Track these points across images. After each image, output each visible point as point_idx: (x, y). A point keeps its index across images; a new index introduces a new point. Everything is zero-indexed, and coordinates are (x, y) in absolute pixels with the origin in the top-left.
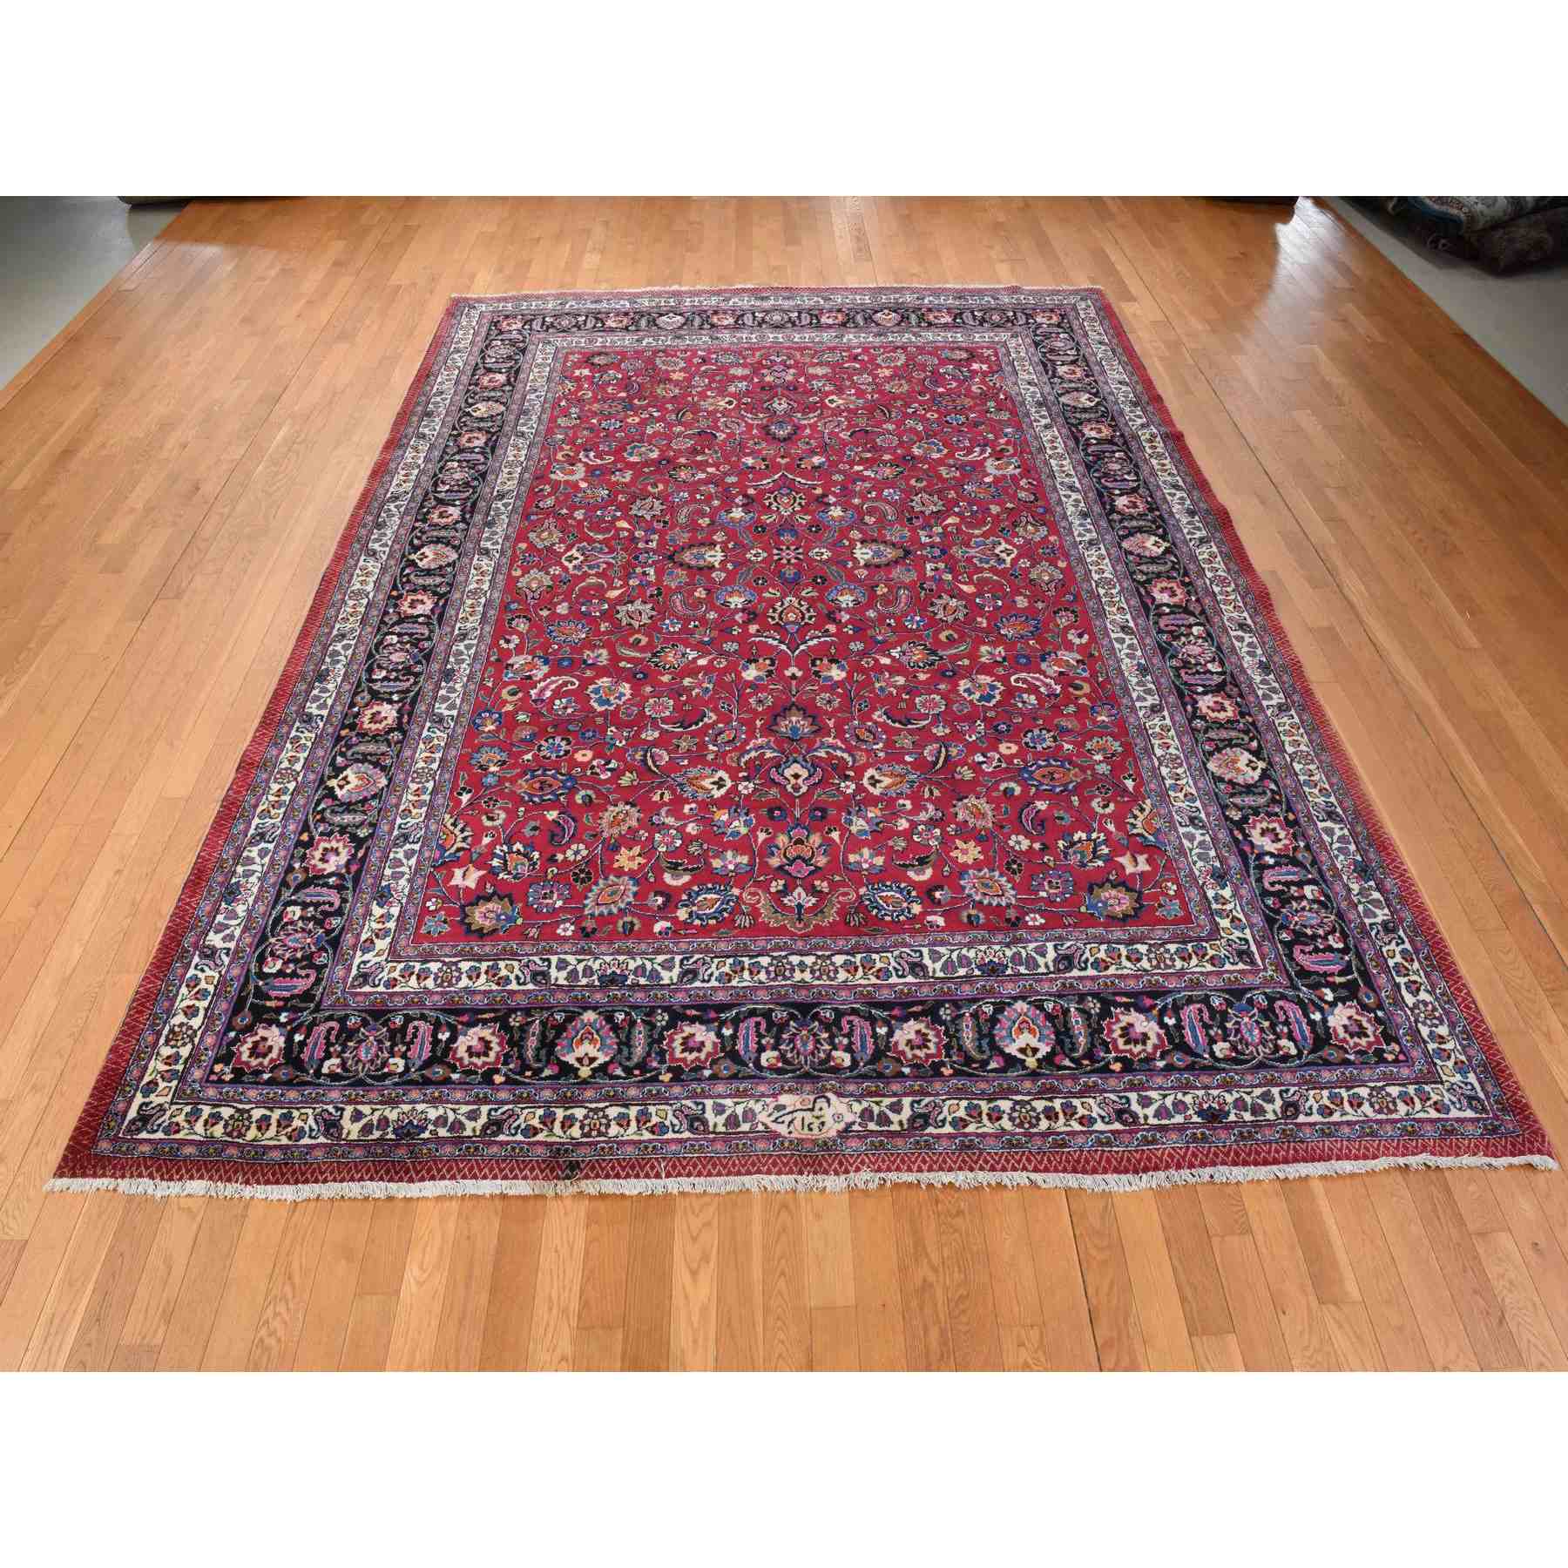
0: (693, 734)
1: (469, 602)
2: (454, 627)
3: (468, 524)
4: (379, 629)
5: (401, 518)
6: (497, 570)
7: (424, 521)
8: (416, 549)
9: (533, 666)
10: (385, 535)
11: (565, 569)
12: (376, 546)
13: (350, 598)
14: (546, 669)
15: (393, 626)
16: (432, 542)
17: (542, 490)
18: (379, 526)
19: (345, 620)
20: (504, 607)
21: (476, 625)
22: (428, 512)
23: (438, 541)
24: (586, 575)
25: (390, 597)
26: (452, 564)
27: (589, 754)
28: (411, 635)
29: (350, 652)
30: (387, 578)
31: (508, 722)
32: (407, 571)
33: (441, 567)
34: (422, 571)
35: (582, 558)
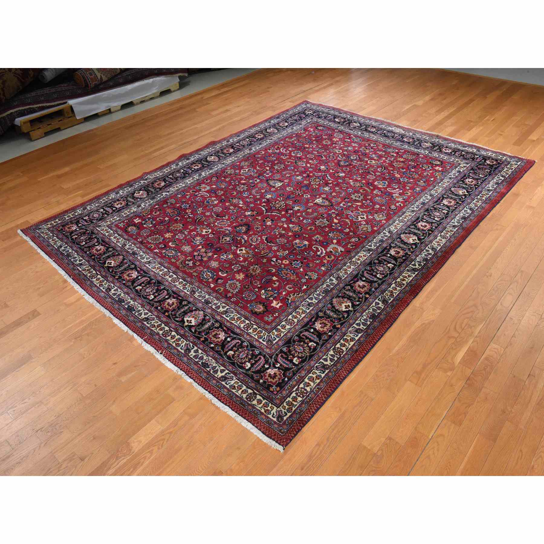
0: (369, 170)
1: (406, 220)
2: (415, 215)
3: (390, 244)
4: (440, 223)
5: (415, 259)
6: (390, 225)
7: (407, 254)
8: (415, 244)
9: (397, 197)
10: (425, 255)
11: (367, 216)
12: (431, 251)
13: (448, 237)
14: (394, 195)
15: (435, 223)
16: (408, 244)
17: (352, 246)
18: (425, 260)
19: (451, 231)
20: (395, 214)
21: (407, 213)
22: (403, 256)
23: (405, 243)
24: (362, 212)
25: (432, 232)
26: (405, 233)
27: (396, 175)
28: (430, 218)
29: (453, 221)
30: (431, 238)
31: (412, 188)
32: (422, 237)
33: (409, 234)
34: (416, 235)
35: (359, 217)
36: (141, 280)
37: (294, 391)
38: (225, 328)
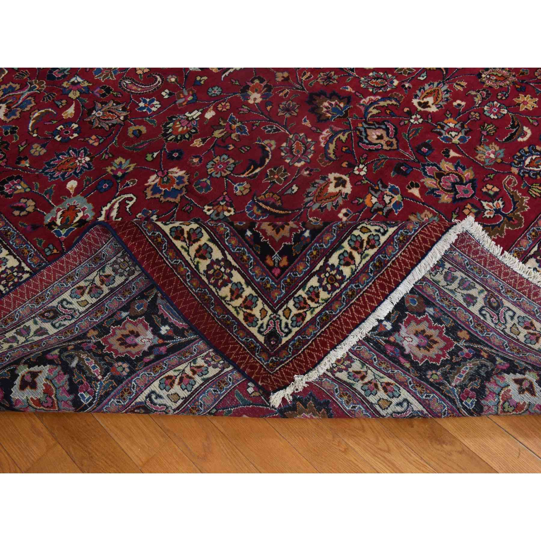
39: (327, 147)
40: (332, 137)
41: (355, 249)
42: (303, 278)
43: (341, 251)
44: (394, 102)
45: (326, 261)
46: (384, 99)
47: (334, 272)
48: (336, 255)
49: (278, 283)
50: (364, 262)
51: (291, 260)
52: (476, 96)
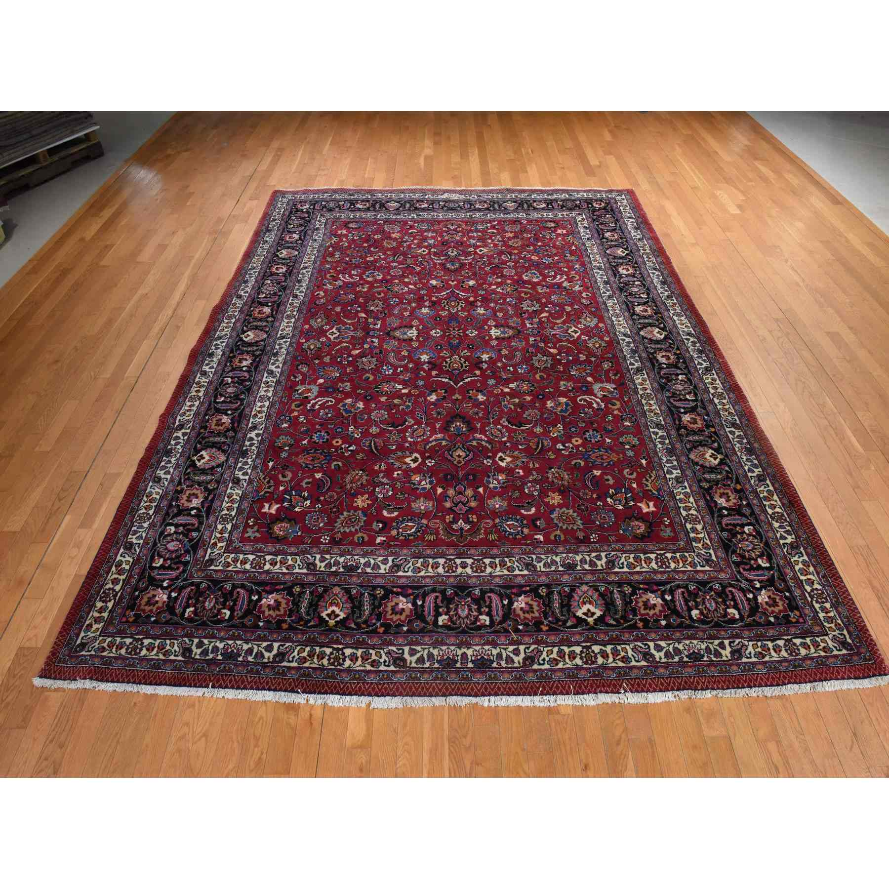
36: (426, 605)
37: (811, 601)
38: (641, 586)
39: (431, 442)
40: (439, 440)
41: (158, 648)
42: (128, 634)
43: (153, 642)
44: (490, 447)
45: (144, 638)
46: (486, 442)
47: (139, 646)
48: (150, 641)
49: (118, 625)
50: (153, 657)
51: (135, 621)
52: (533, 475)
